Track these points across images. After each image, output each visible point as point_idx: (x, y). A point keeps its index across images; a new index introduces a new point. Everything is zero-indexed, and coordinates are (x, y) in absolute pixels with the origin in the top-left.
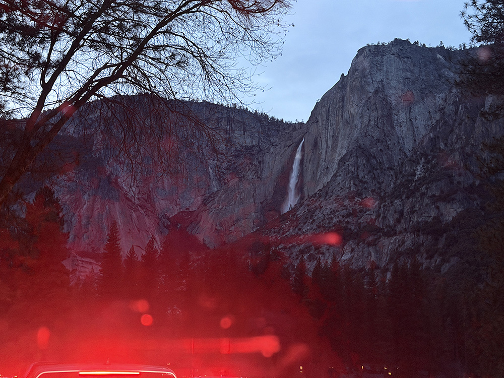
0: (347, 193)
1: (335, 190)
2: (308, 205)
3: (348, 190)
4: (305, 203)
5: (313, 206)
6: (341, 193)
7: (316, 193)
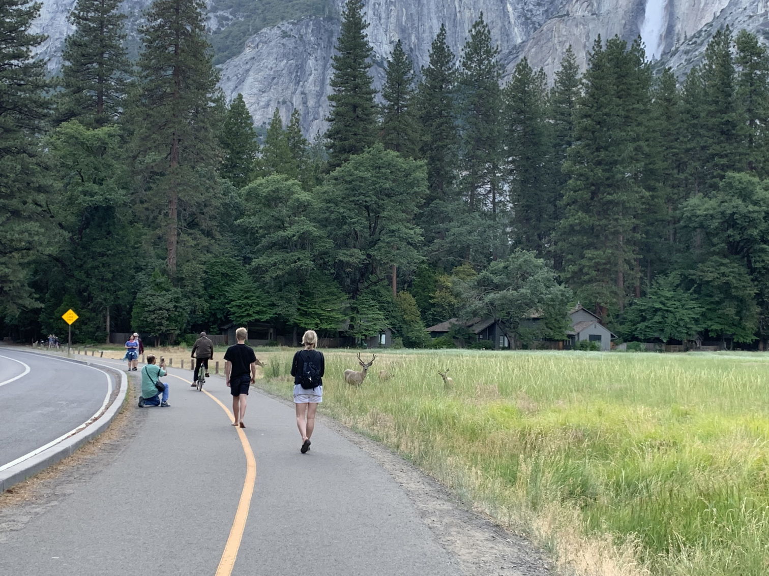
0: (762, 25)
1: (737, 21)
2: (687, 52)
3: (761, 19)
4: (682, 48)
5: (697, 53)
6: (748, 25)
7: (701, 31)
